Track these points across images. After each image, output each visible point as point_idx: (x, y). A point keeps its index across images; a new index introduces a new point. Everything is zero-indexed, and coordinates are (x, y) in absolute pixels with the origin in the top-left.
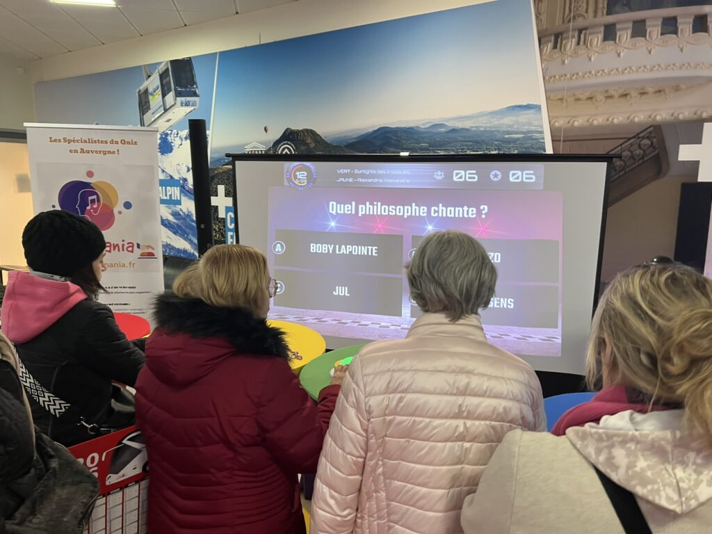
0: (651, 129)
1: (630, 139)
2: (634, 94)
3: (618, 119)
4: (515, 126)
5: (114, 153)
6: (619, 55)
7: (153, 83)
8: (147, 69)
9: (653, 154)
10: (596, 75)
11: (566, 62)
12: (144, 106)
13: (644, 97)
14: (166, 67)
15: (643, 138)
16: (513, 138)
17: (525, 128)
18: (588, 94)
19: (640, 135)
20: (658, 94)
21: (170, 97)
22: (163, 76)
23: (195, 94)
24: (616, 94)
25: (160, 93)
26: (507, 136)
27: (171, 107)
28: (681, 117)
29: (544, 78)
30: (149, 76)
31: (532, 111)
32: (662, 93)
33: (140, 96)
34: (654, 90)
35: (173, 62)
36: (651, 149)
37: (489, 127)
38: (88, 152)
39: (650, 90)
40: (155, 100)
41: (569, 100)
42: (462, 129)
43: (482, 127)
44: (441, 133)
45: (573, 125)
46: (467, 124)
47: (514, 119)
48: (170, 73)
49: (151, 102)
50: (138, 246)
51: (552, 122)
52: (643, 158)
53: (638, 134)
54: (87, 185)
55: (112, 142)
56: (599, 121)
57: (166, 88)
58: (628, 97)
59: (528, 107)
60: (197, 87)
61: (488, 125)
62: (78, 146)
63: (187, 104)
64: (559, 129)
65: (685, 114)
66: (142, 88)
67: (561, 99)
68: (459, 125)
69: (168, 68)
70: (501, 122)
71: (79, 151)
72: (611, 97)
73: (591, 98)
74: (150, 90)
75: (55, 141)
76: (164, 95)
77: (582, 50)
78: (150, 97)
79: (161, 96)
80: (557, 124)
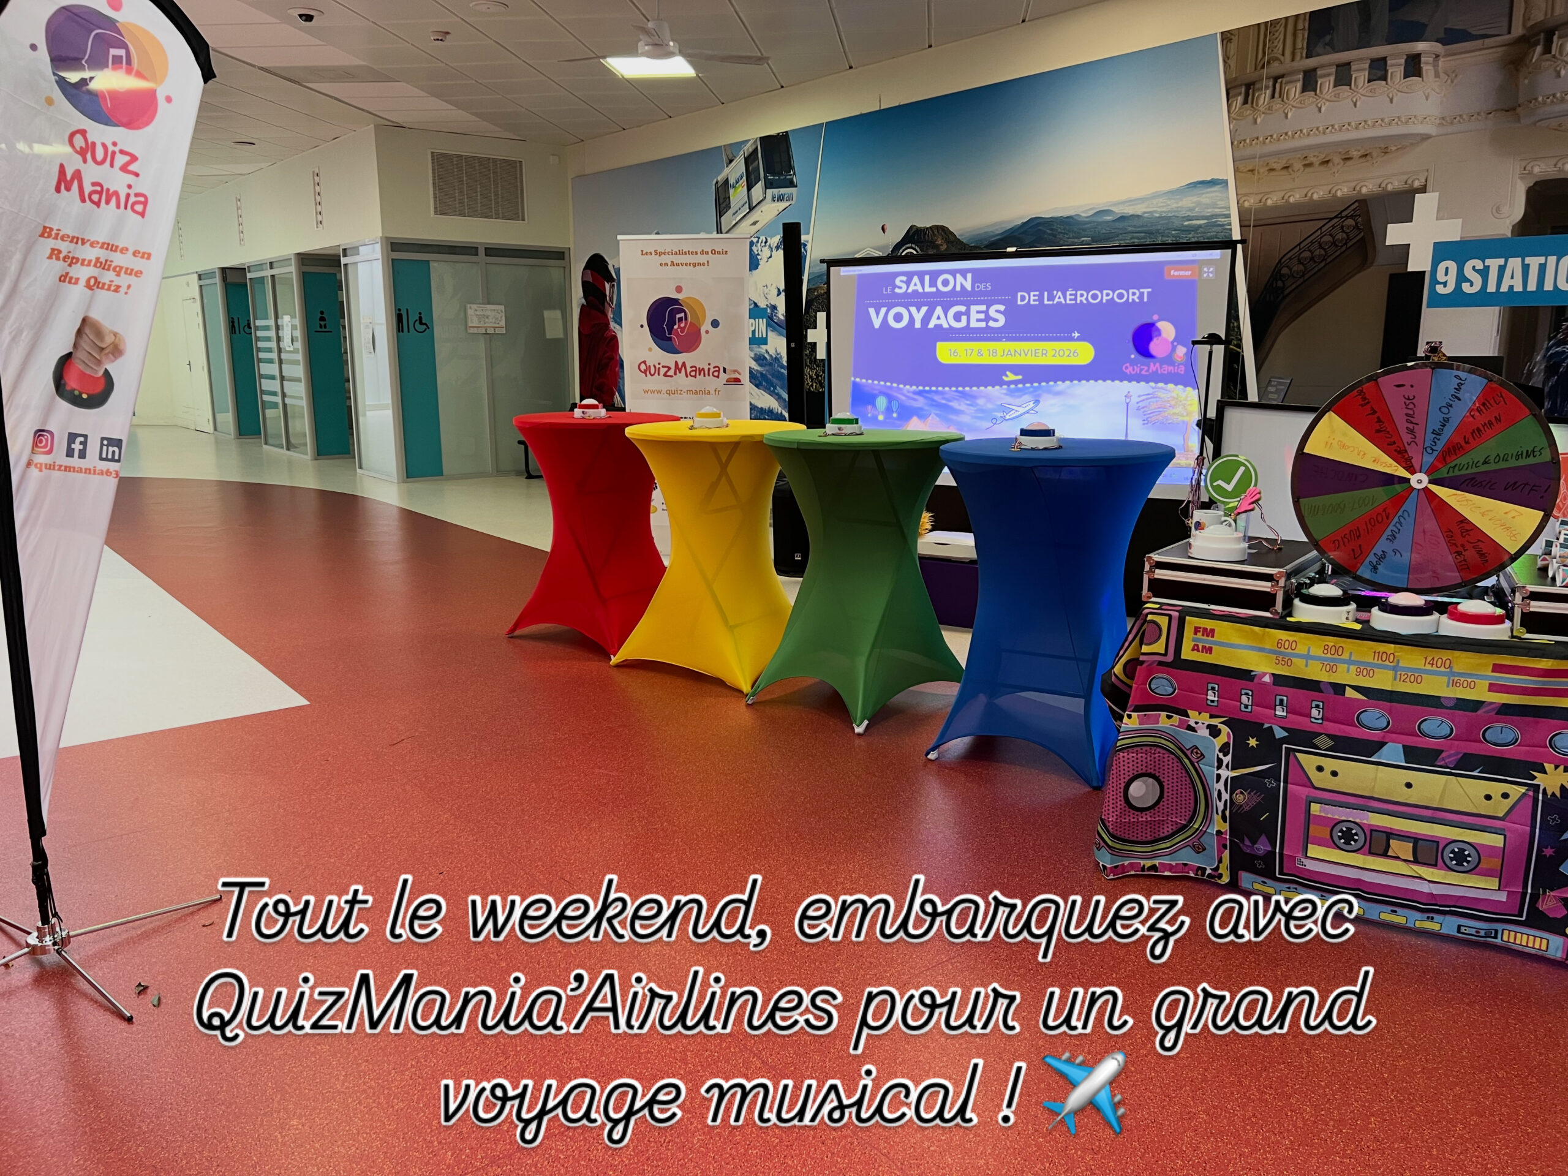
0: (1356, 204)
1: (1331, 219)
2: (1337, 159)
3: (1319, 194)
4: (1197, 209)
5: (703, 264)
6: (1320, 110)
7: (737, 169)
8: (729, 153)
9: (1358, 238)
10: (1293, 137)
11: (1259, 120)
12: (722, 204)
13: (1349, 163)
14: (754, 147)
15: (1347, 217)
16: (1195, 225)
17: (1208, 212)
18: (1283, 163)
19: (1344, 214)
20: (1363, 159)
21: (758, 190)
22: (749, 160)
23: (791, 184)
24: (1316, 161)
25: (745, 183)
26: (1186, 223)
27: (759, 203)
28: (1390, 188)
29: (1232, 143)
30: (731, 161)
31: (1217, 188)
32: (1368, 157)
33: (717, 190)
34: (1360, 154)
35: (762, 139)
36: (1356, 232)
37: (1165, 212)
38: (678, 265)
39: (1355, 154)
40: (738, 195)
41: (1261, 171)
42: (1132, 216)
43: (1156, 212)
44: (1107, 222)
45: (1265, 204)
46: (1138, 210)
47: (1195, 199)
48: (760, 155)
49: (731, 198)
50: (725, 371)
51: (1241, 202)
52: (1346, 244)
53: (1341, 213)
54: (675, 301)
55: (702, 252)
56: (1296, 197)
57: (753, 177)
58: (1330, 164)
59: (1213, 183)
60: (794, 174)
61: (1164, 209)
62: (667, 259)
63: (780, 199)
64: (1249, 210)
65: (1395, 184)
66: (721, 178)
67: (1252, 171)
68: (1129, 210)
69: (757, 148)
70: (1180, 204)
71: (669, 264)
72: (1310, 165)
73: (1287, 168)
74: (732, 181)
75: (646, 253)
76: (749, 188)
77: (1277, 104)
78: (731, 191)
79: (745, 188)
80: (1247, 204)
